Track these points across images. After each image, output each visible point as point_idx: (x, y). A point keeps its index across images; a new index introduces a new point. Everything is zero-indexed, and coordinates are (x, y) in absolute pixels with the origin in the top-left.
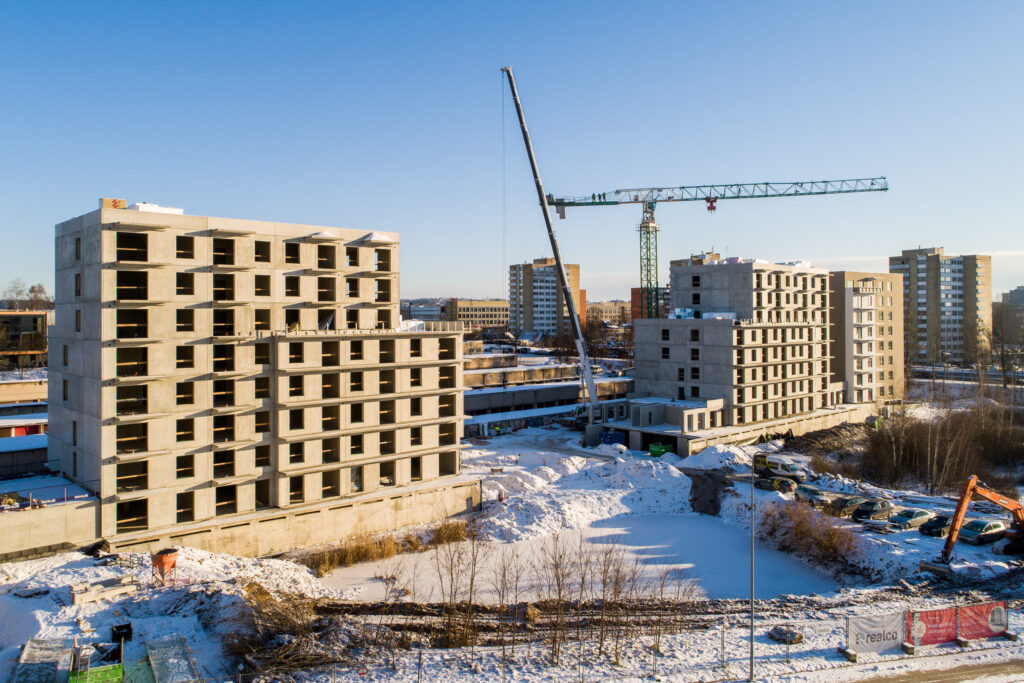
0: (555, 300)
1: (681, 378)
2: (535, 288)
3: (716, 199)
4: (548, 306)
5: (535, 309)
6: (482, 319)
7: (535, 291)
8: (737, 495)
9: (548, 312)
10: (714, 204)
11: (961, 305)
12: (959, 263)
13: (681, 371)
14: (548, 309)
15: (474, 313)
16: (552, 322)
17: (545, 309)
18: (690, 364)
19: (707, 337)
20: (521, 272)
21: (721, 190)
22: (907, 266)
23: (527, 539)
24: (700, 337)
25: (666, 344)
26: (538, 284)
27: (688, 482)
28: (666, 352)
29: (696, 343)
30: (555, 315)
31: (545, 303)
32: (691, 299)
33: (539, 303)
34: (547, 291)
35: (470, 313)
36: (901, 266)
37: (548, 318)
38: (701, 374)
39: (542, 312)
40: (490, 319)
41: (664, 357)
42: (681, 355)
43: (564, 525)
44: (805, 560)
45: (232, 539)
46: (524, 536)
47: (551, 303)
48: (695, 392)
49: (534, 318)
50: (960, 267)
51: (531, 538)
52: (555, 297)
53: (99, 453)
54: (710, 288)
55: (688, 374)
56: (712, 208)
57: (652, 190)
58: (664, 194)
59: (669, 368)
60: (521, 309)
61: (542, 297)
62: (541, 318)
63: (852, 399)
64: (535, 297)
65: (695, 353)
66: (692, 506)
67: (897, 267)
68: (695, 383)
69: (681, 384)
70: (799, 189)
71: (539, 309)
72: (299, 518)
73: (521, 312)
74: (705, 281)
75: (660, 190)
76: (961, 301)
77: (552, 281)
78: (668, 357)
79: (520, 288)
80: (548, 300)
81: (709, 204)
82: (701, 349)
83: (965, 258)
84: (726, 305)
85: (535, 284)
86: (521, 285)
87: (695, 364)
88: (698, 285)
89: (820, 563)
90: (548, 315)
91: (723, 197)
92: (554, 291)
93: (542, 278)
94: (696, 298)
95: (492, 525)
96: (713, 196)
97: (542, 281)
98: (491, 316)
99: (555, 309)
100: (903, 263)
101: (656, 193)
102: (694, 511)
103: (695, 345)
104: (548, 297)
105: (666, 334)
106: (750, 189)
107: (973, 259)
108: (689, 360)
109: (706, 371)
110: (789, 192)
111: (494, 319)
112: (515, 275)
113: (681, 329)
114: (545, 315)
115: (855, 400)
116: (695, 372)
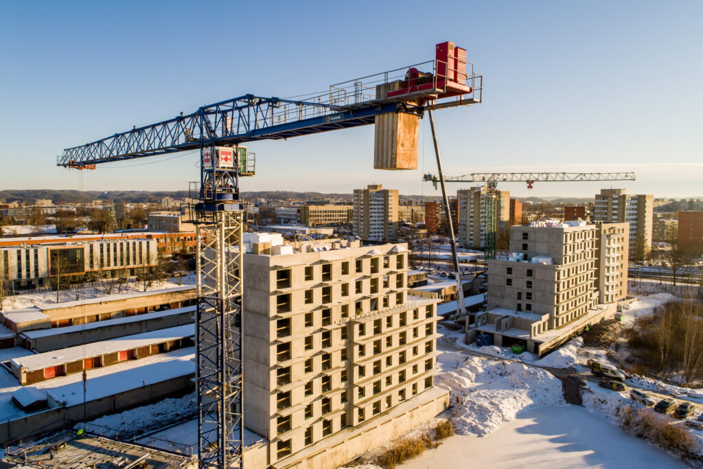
0: (383, 213)
1: (519, 298)
2: (371, 205)
3: (533, 182)
4: (379, 217)
5: (371, 219)
6: (325, 218)
7: (371, 207)
8: (591, 392)
9: (379, 221)
10: (532, 185)
11: (635, 224)
12: (636, 199)
13: (520, 294)
14: (379, 219)
15: (320, 214)
16: (380, 226)
17: (377, 219)
18: (525, 290)
19: (538, 274)
20: (362, 195)
21: (536, 176)
22: (606, 201)
23: (489, 432)
24: (533, 274)
25: (509, 276)
26: (373, 203)
27: (559, 383)
28: (509, 282)
29: (530, 277)
30: (383, 222)
31: (377, 215)
32: (521, 247)
33: (373, 215)
34: (378, 207)
35: (317, 214)
36: (603, 201)
37: (378, 225)
38: (533, 296)
39: (375, 221)
40: (330, 218)
41: (508, 284)
42: (520, 284)
43: (503, 419)
44: (658, 446)
45: (336, 453)
46: (487, 430)
47: (381, 215)
48: (529, 307)
49: (370, 225)
50: (636, 202)
51: (491, 431)
52: (383, 211)
53: (269, 413)
54: (535, 241)
55: (524, 296)
56: (530, 187)
57: (494, 174)
58: (501, 177)
59: (512, 291)
60: (362, 219)
61: (375, 211)
62: (374, 225)
63: (603, 301)
64: (371, 211)
65: (529, 284)
66: (565, 398)
67: (600, 201)
68: (529, 302)
69: (519, 302)
70: (583, 177)
71: (373, 219)
72: (367, 433)
73: (362, 221)
74: (531, 236)
75: (498, 174)
76: (636, 222)
77: (382, 201)
78: (511, 285)
79: (362, 205)
80: (379, 213)
81: (528, 185)
82: (533, 281)
83: (639, 196)
84: (546, 252)
85: (371, 203)
86: (362, 203)
87: (529, 290)
88: (527, 238)
89: (669, 449)
90: (379, 223)
91: (537, 180)
92: (383, 207)
93: (375, 198)
94: (525, 247)
95: (464, 423)
96: (531, 180)
97: (375, 200)
98: (331, 216)
99: (383, 218)
100: (604, 199)
101: (496, 176)
102: (567, 403)
103: (529, 279)
104: (379, 211)
105: (509, 271)
106: (554, 176)
107: (644, 197)
108: (525, 288)
109: (537, 295)
110: (577, 179)
111: (332, 218)
112: (358, 196)
113: (520, 268)
114: (377, 223)
115: (605, 302)
116: (529, 296)
